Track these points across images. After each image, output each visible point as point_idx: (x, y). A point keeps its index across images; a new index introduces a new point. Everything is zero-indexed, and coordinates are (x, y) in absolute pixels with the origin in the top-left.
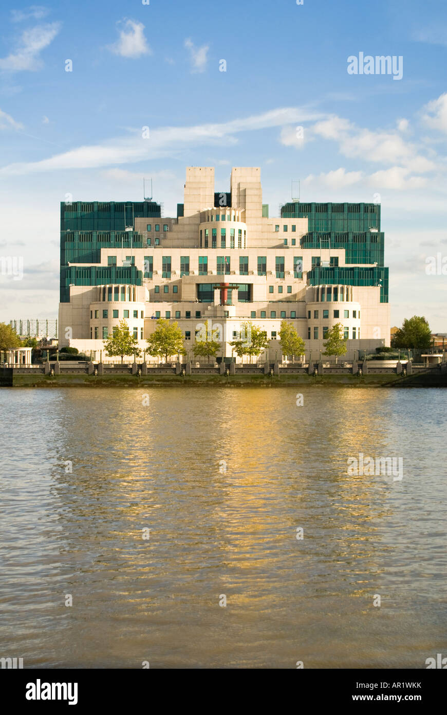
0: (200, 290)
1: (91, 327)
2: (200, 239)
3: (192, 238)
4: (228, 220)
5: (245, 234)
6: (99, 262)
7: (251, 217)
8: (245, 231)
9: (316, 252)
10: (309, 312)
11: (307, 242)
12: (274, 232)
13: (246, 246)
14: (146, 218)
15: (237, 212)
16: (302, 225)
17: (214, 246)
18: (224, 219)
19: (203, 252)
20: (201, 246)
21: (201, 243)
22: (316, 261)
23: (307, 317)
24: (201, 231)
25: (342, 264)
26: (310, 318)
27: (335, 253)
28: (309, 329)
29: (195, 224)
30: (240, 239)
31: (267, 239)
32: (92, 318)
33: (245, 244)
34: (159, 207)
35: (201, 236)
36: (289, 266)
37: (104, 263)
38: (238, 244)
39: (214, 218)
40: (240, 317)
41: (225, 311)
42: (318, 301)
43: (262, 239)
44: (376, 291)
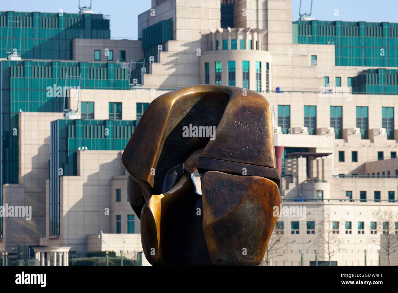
3: (189, 75)
4: (241, 48)
5: (268, 68)
7: (276, 44)
8: (268, 64)
12: (310, 67)
13: (270, 89)
15: (255, 34)
18: (234, 47)
31: (300, 78)
33: (268, 83)
39: (220, 47)
43: (292, 78)
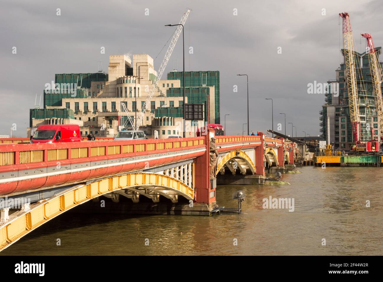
3: (113, 92)
4: (129, 83)
5: (138, 90)
6: (61, 106)
8: (139, 88)
13: (140, 96)
16: (177, 84)
17: (121, 96)
22: (172, 103)
27: (181, 98)
29: (114, 85)
30: (135, 92)
37: (64, 106)
38: (134, 95)
41: (107, 131)
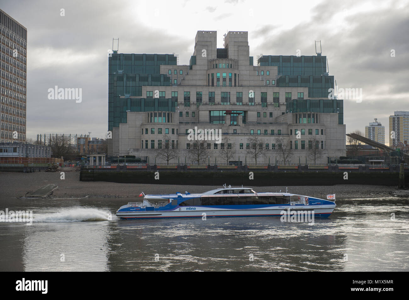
0: (212, 115)
1: (142, 140)
2: (208, 80)
3: (202, 80)
5: (238, 77)
6: (141, 95)
7: (242, 66)
8: (238, 75)
9: (288, 90)
10: (291, 130)
11: (280, 82)
14: (168, 66)
15: (230, 61)
16: (274, 71)
17: (218, 85)
19: (212, 89)
20: (209, 84)
21: (209, 83)
23: (290, 133)
24: (209, 74)
25: (306, 97)
26: (291, 134)
27: (301, 90)
28: (291, 142)
29: (204, 70)
30: (235, 80)
31: (253, 80)
32: (143, 134)
33: (238, 83)
34: (176, 58)
35: (209, 78)
36: (270, 99)
37: (144, 96)
38: (234, 83)
40: (244, 134)
42: (297, 123)
43: (250, 80)
44: (336, 116)
